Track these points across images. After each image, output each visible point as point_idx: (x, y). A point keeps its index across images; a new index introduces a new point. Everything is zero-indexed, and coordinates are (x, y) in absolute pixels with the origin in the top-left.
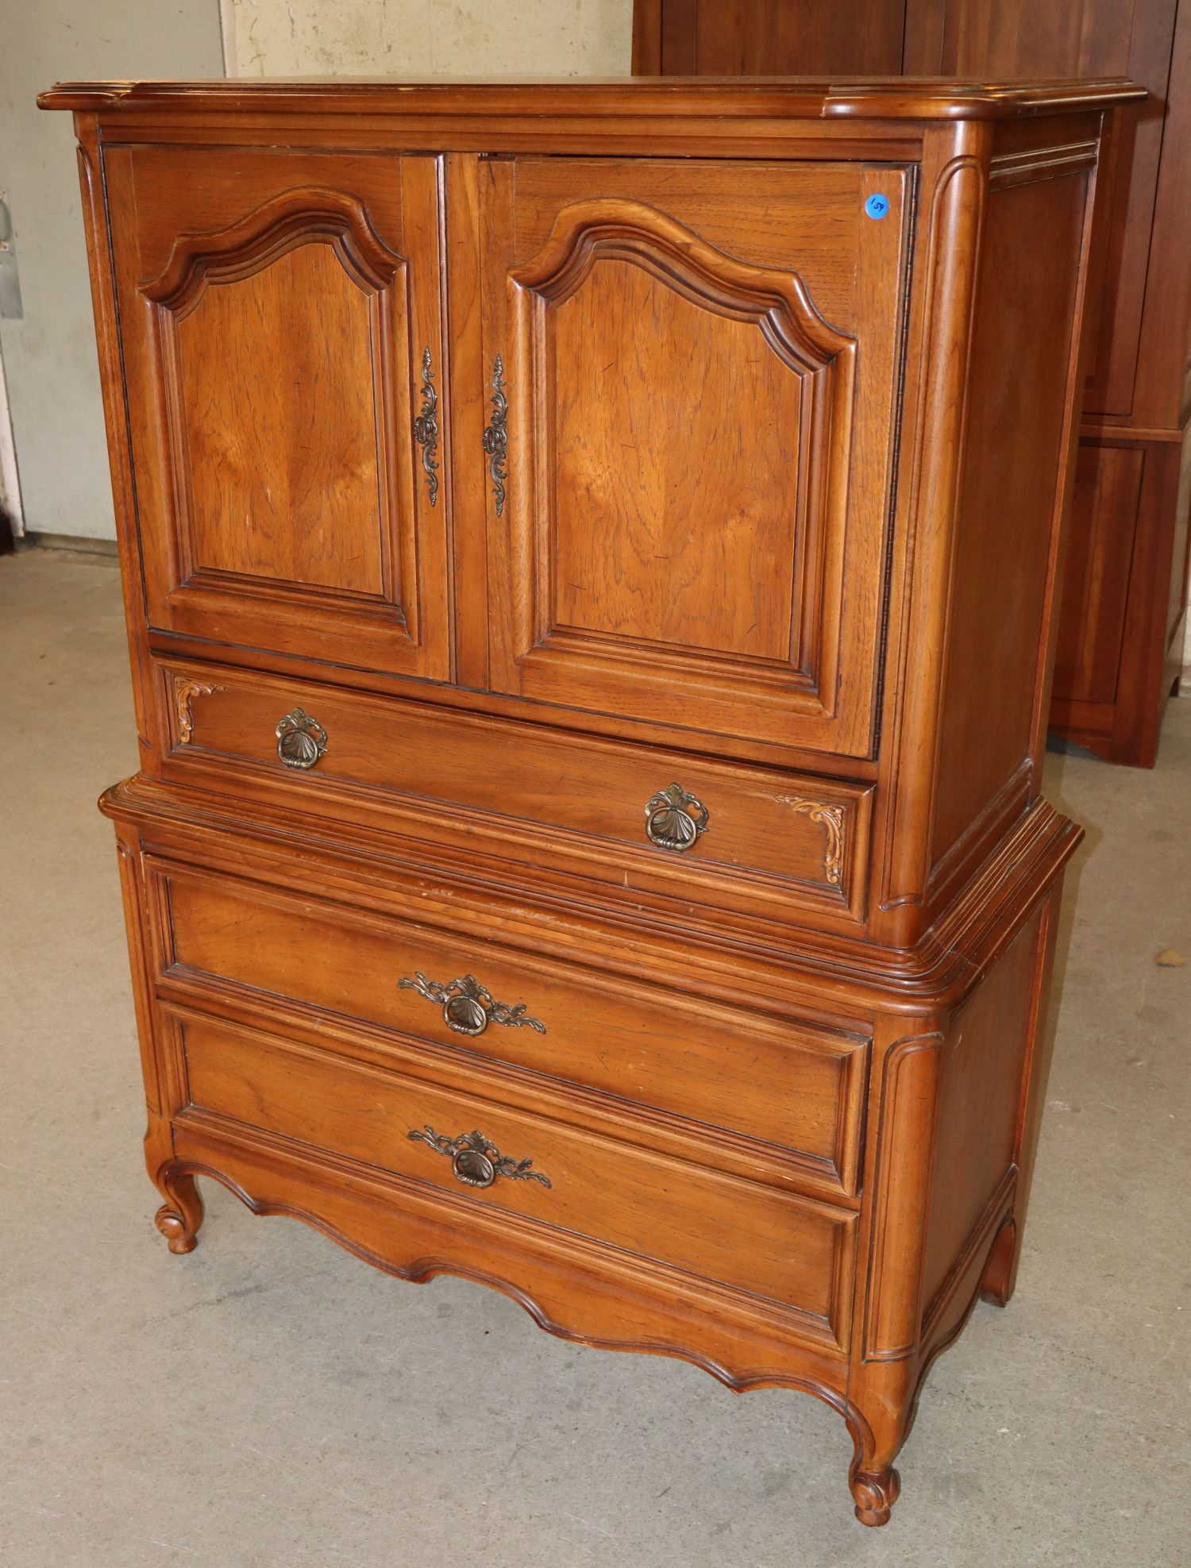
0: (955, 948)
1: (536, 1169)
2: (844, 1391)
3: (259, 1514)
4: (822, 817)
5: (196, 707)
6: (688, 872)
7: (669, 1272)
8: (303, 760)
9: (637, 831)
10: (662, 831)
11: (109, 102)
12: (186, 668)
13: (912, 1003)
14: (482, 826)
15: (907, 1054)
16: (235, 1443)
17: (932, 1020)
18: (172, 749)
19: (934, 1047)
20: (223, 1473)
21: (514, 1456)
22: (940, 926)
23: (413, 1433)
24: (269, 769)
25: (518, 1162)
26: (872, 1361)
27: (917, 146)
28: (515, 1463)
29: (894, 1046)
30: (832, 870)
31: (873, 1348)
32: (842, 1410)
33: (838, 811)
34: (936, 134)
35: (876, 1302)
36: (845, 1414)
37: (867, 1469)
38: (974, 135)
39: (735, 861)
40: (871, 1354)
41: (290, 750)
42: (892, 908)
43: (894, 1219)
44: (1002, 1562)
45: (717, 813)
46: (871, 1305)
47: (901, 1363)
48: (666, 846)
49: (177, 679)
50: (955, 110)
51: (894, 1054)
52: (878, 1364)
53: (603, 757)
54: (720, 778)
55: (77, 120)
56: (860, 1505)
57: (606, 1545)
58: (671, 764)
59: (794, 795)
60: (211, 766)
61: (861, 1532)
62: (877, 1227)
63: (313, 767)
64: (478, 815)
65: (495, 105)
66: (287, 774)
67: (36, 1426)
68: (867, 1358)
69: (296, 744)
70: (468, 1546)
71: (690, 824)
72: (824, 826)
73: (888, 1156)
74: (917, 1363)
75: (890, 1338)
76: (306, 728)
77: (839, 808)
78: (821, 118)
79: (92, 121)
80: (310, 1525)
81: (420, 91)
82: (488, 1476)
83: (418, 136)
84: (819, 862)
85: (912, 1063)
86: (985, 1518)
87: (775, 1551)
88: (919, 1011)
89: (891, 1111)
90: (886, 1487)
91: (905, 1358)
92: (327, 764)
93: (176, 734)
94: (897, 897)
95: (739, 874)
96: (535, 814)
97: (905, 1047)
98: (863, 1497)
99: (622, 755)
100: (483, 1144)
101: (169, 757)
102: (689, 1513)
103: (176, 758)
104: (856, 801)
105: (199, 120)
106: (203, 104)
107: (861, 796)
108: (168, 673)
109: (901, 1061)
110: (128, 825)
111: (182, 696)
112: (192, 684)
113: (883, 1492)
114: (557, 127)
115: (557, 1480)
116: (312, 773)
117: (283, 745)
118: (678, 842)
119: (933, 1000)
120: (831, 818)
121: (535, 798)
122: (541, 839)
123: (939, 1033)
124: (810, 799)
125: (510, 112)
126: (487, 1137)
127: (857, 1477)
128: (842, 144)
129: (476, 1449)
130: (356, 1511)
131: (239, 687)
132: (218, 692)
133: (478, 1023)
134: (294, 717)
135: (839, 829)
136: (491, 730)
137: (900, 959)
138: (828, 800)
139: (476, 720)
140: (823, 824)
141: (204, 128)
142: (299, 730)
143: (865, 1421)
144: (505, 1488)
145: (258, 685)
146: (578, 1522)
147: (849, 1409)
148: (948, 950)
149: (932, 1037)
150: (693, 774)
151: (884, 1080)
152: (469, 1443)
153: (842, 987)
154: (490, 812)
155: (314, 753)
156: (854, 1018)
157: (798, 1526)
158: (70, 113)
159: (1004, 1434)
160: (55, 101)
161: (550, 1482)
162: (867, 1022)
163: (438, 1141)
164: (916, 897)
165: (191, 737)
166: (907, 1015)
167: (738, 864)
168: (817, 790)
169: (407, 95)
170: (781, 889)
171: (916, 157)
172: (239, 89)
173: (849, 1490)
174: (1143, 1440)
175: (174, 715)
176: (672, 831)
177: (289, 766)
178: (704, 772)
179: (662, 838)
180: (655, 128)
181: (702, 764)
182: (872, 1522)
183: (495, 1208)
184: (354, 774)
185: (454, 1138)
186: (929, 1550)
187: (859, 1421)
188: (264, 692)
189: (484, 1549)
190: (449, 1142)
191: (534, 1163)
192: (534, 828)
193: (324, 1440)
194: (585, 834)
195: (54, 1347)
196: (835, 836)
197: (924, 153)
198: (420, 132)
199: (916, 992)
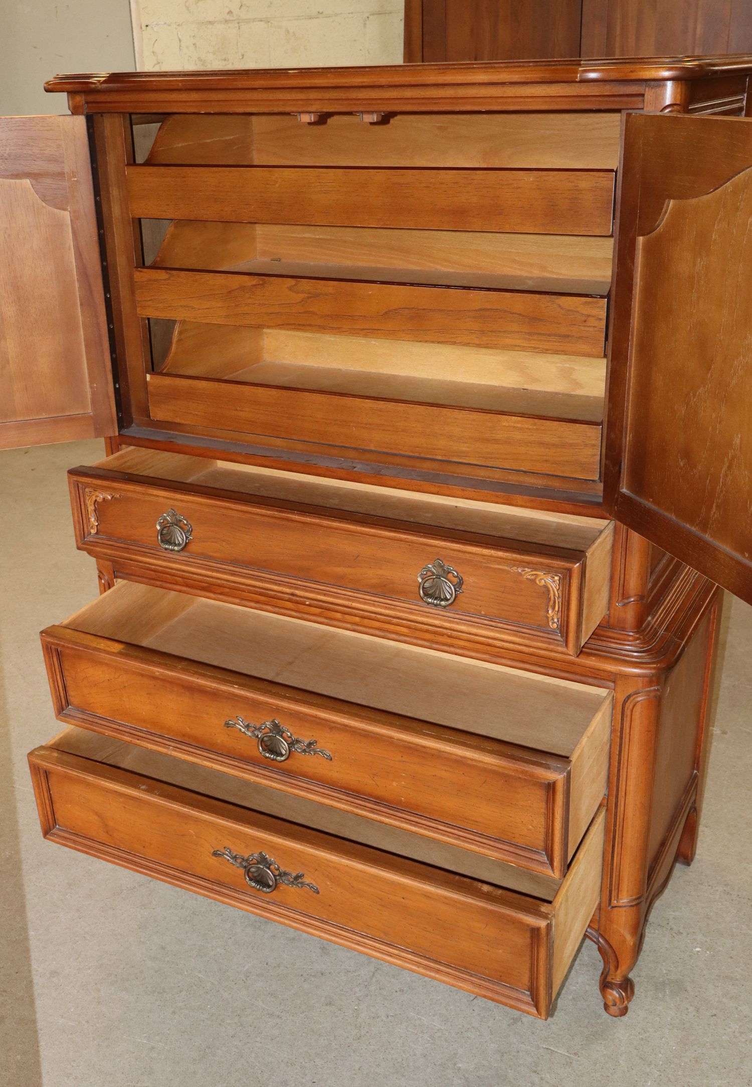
0: (666, 630)
1: (307, 880)
2: (596, 927)
3: (207, 1019)
4: (545, 582)
5: (101, 508)
6: (450, 622)
7: (410, 956)
8: (176, 545)
9: (411, 593)
10: (430, 592)
11: (93, 86)
12: (93, 482)
13: (642, 668)
14: (302, 590)
15: (638, 702)
16: (187, 971)
17: (654, 679)
18: (84, 538)
19: (655, 697)
20: (181, 992)
21: (373, 975)
22: (655, 615)
23: (305, 961)
24: (152, 551)
25: (294, 875)
26: (616, 907)
27: (640, 99)
28: (374, 980)
29: (629, 697)
30: (553, 619)
31: (616, 899)
32: (595, 940)
33: (556, 578)
34: (653, 90)
35: (618, 868)
36: (597, 943)
37: (612, 979)
38: (679, 90)
39: (483, 613)
40: (614, 903)
41: (167, 539)
42: (625, 605)
43: (630, 812)
44: (705, 1039)
45: (469, 580)
46: (615, 870)
47: (635, 908)
48: (433, 604)
49: (87, 490)
50: (666, 74)
51: (629, 701)
52: (620, 909)
53: (387, 541)
54: (471, 555)
55: (70, 99)
56: (607, 1003)
57: (439, 1034)
58: (435, 546)
59: (524, 567)
60: (112, 550)
61: (609, 1021)
62: (618, 818)
63: (182, 549)
64: (299, 582)
65: (353, 80)
66: (164, 554)
67: (54, 963)
68: (612, 905)
69: (170, 533)
70: (348, 1037)
71: (450, 588)
72: (546, 588)
73: (625, 770)
74: (644, 906)
75: (627, 892)
76: (177, 523)
77: (557, 576)
78: (576, 82)
79: (81, 99)
80: (241, 1025)
81: (302, 72)
82: (357, 989)
83: (300, 102)
84: (543, 613)
85: (641, 708)
86: (691, 1009)
87: (553, 1035)
88: (645, 673)
89: (627, 740)
90: (625, 991)
91: (637, 905)
92: (193, 547)
93: (88, 528)
94: (628, 598)
95: (486, 622)
96: (340, 582)
97: (637, 697)
98: (610, 998)
99: (401, 540)
100: (267, 861)
101: (83, 544)
102: (493, 1011)
103: (88, 545)
104: (570, 571)
105: (152, 96)
106: (156, 85)
107: (573, 567)
108: (80, 486)
109: (634, 706)
110: (106, 562)
111: (91, 502)
112: (97, 493)
113: (624, 994)
114: (394, 94)
115: (403, 991)
116: (182, 553)
117: (161, 534)
118: (442, 600)
119: (655, 666)
120: (552, 582)
121: (339, 570)
122: (344, 599)
123: (659, 687)
124: (536, 570)
125: (364, 84)
126: (270, 856)
127: (605, 985)
128: (589, 99)
129: (348, 971)
130: (271, 1015)
131: (130, 495)
132: (115, 498)
133: (284, 752)
134: (168, 515)
135: (558, 590)
136: (307, 523)
137: (631, 638)
138: (549, 570)
139: (297, 517)
140: (546, 587)
141: (156, 102)
142: (173, 524)
143: (611, 947)
144: (369, 997)
145: (143, 494)
146: (420, 1019)
147: (600, 940)
148: (661, 632)
149: (655, 690)
150: (452, 553)
151: (622, 720)
152: (342, 967)
153: (594, 658)
154: (306, 580)
155: (183, 540)
156: (601, 679)
157: (567, 1018)
158: (65, 94)
159: (698, 952)
160: (56, 86)
161: (399, 993)
162: (610, 681)
163: (235, 858)
164: (641, 597)
165: (97, 530)
166: (639, 676)
167: (485, 616)
168: (542, 564)
169: (294, 75)
170: (516, 633)
171: (640, 106)
172: (180, 75)
173: (599, 993)
175: (86, 515)
176: (437, 593)
177: (166, 549)
178: (459, 551)
179: (430, 598)
180: (461, 92)
181: (458, 546)
182: (616, 1014)
183: (279, 906)
184: (211, 554)
185: (246, 858)
186: (655, 1032)
187: (606, 946)
188: (147, 498)
189: (359, 1039)
190: (243, 859)
191: (305, 876)
192: (339, 591)
193: (247, 967)
194: (375, 595)
195: (63, 909)
196: (554, 595)
197: (646, 103)
198: (301, 100)
199: (644, 661)
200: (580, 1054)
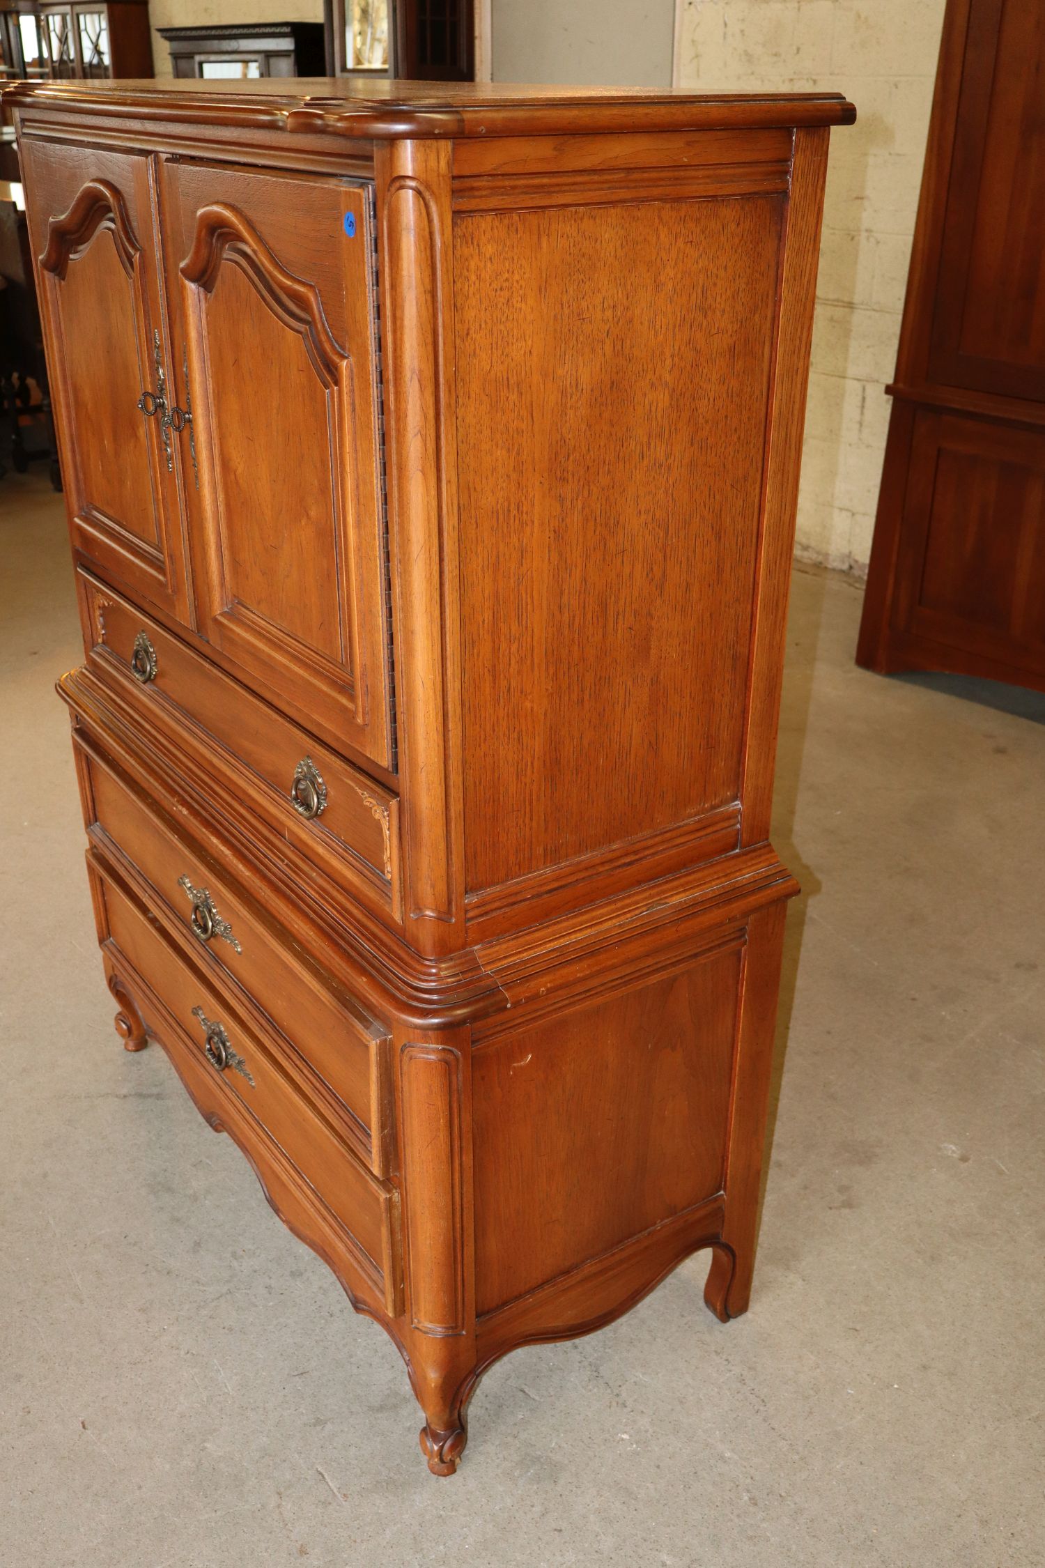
1: (247, 1069)
4: (379, 816)
6: (313, 839)
10: (301, 796)
18: (94, 646)
19: (443, 1060)
21: (219, 1298)
22: (494, 946)
23: (165, 1251)
24: (133, 677)
25: (238, 1058)
26: (417, 1328)
29: (404, 1048)
31: (416, 1317)
33: (386, 813)
39: (342, 838)
40: (415, 1322)
42: (418, 918)
45: (331, 791)
46: (412, 1278)
48: (300, 810)
49: (93, 590)
51: (405, 1054)
57: (222, 1398)
60: (110, 666)
66: (140, 683)
68: (414, 1325)
69: (143, 660)
71: (314, 796)
72: (380, 825)
75: (425, 1313)
76: (146, 648)
82: (187, 1306)
86: (538, 1508)
87: (342, 1460)
90: (441, 1444)
91: (445, 1336)
92: (157, 681)
93: (96, 635)
94: (420, 909)
95: (341, 850)
96: (248, 759)
97: (411, 1051)
100: (222, 1035)
101: (93, 653)
102: (304, 1400)
107: (391, 804)
108: (87, 583)
109: (409, 1063)
111: (96, 605)
112: (100, 598)
113: (436, 1447)
115: (232, 1330)
116: (150, 686)
117: (136, 659)
118: (308, 809)
120: (383, 818)
121: (247, 744)
124: (371, 797)
129: (197, 1281)
130: (76, 1296)
132: (111, 606)
134: (141, 637)
135: (388, 830)
138: (379, 801)
140: (380, 822)
142: (143, 649)
144: (190, 1321)
146: (218, 1371)
147: (410, 1364)
148: (486, 972)
151: (401, 1076)
152: (196, 1274)
155: (149, 670)
161: (226, 1331)
163: (204, 1021)
165: (103, 640)
167: (343, 842)
168: (371, 790)
170: (359, 874)
174: (746, 1498)
175: (94, 620)
176: (305, 799)
182: (437, 1470)
185: (211, 1022)
186: (465, 1515)
190: (209, 1024)
191: (246, 1063)
192: (245, 771)
193: (102, 1232)
196: (386, 836)
200: (350, 1499)
